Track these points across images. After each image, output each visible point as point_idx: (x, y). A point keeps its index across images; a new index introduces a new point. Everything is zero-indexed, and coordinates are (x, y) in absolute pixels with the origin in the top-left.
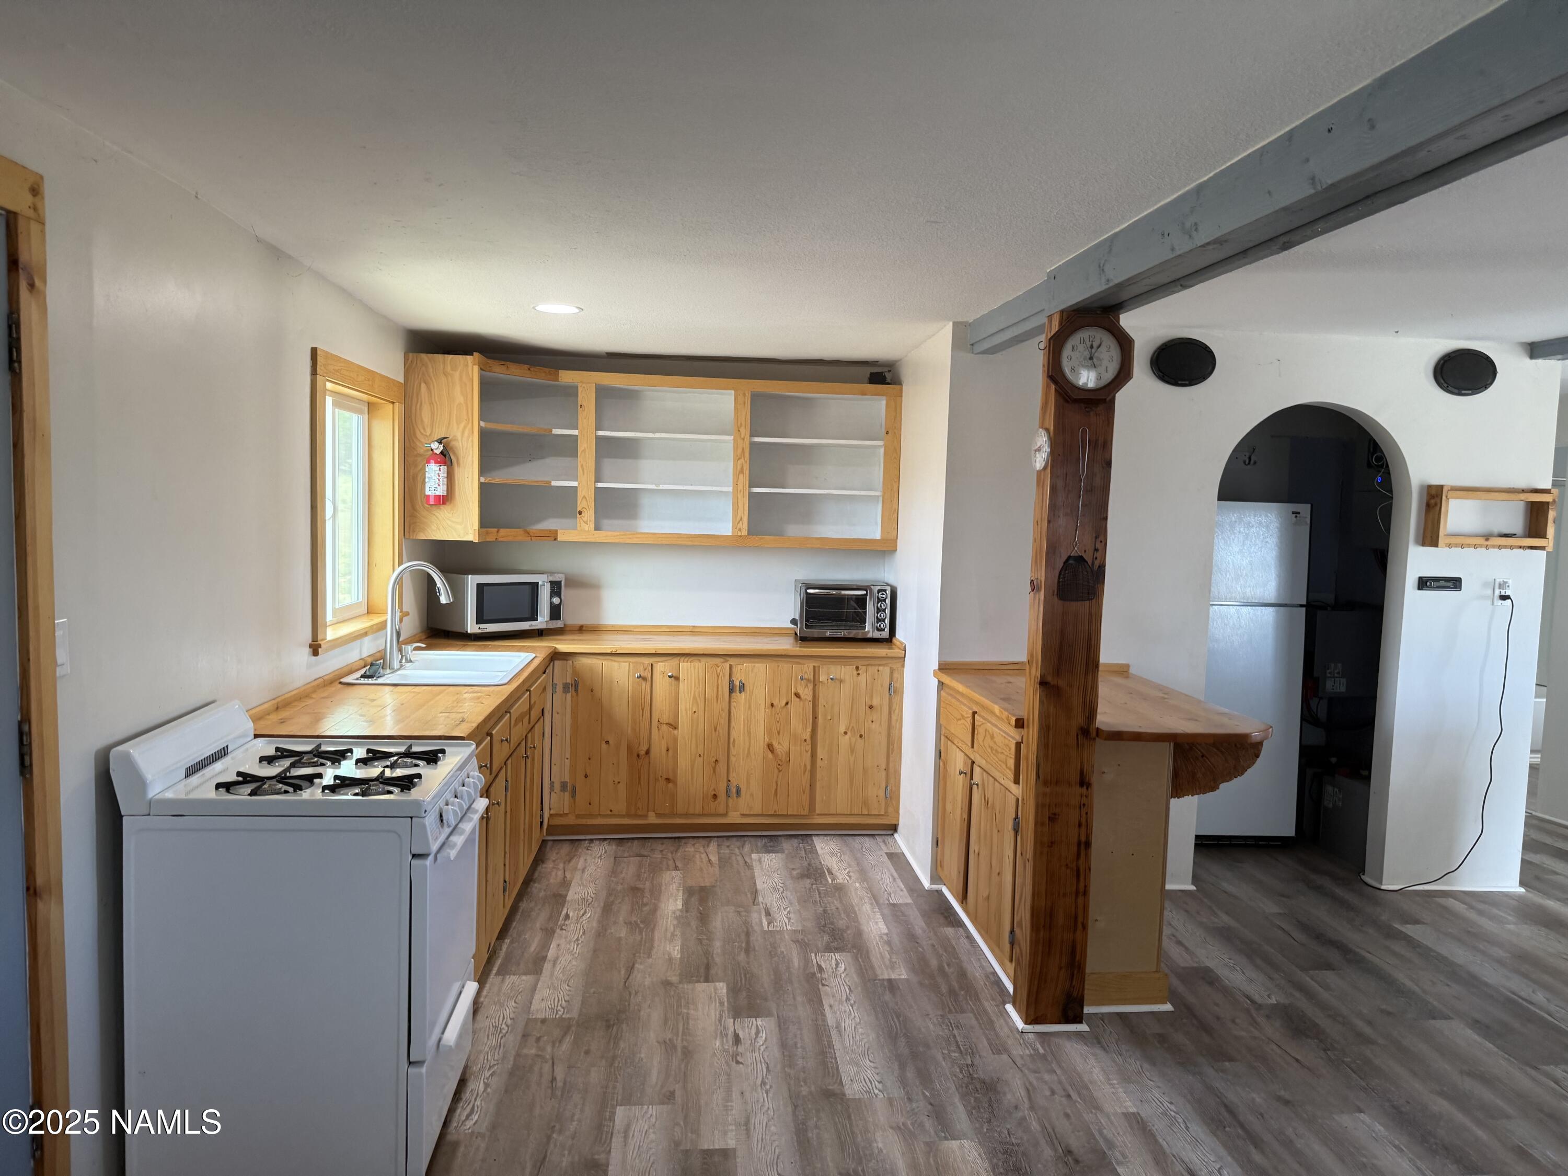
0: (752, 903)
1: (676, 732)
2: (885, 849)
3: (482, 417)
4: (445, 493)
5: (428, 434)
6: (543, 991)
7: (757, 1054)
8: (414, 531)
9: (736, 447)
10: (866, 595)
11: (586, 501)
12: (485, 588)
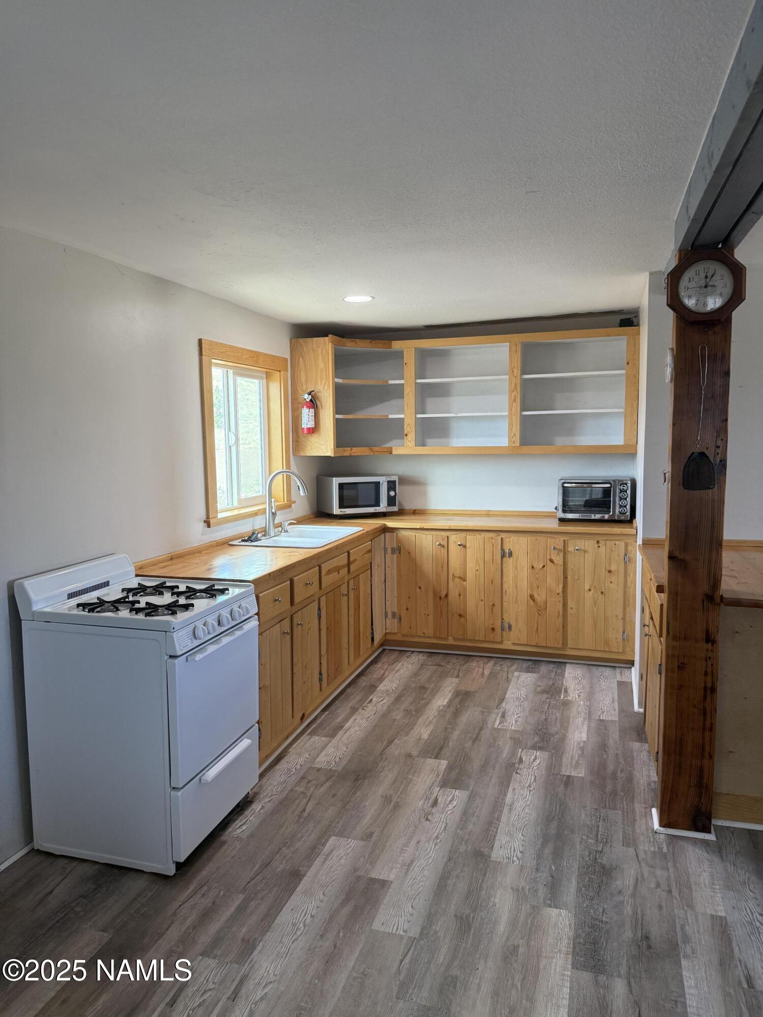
0: (495, 708)
1: (465, 583)
2: (619, 678)
3: (336, 375)
4: (313, 426)
5: (304, 389)
6: (330, 750)
7: (443, 816)
8: (298, 451)
9: (510, 383)
10: (611, 487)
11: (410, 427)
12: (344, 485)
